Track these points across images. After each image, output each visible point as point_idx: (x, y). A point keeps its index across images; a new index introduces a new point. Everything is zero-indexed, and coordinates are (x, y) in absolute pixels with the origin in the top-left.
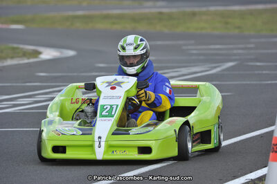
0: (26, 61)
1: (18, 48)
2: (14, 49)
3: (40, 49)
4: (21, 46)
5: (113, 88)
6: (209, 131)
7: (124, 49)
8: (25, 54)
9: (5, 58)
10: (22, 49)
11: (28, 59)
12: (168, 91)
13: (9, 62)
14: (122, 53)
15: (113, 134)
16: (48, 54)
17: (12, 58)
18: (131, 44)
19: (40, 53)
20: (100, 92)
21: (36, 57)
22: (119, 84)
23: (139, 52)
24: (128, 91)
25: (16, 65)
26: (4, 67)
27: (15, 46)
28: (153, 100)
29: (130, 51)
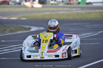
1: (23, 27)
3: (31, 27)
8: (26, 29)
9: (17, 31)
16: (34, 29)
17: (20, 30)
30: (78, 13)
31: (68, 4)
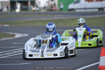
0: (10, 38)
1: (7, 34)
2: (5, 34)
3: (15, 34)
4: (8, 33)
5: (80, 31)
6: (102, 41)
7: (79, 22)
8: (10, 36)
9: (2, 38)
10: (8, 34)
11: (11, 37)
12: (91, 31)
13: (3, 39)
14: (79, 23)
15: (82, 41)
16: (18, 36)
17: (4, 37)
18: (81, 20)
19: (15, 35)
20: (77, 31)
21: (14, 37)
22: (82, 29)
23: (83, 22)
24: (84, 31)
25: (6, 40)
26: (1, 41)
27: (6, 33)
28: (89, 33)
29: (81, 22)
30: (61, 19)
31: (50, 10)
